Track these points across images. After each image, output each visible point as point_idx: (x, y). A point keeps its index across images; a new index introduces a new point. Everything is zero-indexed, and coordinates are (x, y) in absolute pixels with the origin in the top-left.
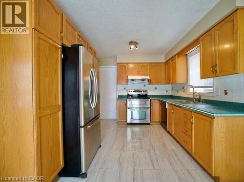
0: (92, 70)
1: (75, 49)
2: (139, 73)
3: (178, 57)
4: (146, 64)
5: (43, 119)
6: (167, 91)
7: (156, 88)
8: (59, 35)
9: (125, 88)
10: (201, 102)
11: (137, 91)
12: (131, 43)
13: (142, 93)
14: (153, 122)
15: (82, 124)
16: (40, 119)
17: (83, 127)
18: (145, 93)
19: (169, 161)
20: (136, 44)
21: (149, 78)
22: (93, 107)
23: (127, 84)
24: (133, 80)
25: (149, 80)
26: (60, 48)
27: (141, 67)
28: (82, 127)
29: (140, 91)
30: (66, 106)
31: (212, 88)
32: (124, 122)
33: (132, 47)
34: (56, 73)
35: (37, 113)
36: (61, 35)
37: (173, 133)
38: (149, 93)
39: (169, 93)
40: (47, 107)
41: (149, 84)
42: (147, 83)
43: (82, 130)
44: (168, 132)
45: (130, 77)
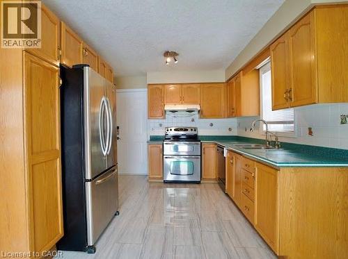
0: (103, 99)
1: (78, 71)
2: (182, 100)
3: (244, 75)
4: (194, 86)
5: (37, 167)
6: (230, 129)
7: (212, 125)
8: (56, 53)
9: (161, 125)
10: (276, 147)
11: (181, 130)
12: (167, 54)
13: (189, 132)
14: (205, 179)
15: (89, 176)
16: (32, 167)
17: (90, 180)
18: (193, 133)
19: (220, 236)
20: (173, 54)
21: (199, 109)
22: (105, 153)
23: (165, 118)
24: (174, 111)
25: (199, 111)
26: (57, 71)
27: (187, 91)
28: (88, 181)
29: (186, 130)
30: (66, 151)
31: (293, 125)
32: (158, 178)
33: (169, 60)
34: (53, 106)
35: (30, 159)
36: (58, 53)
37: (233, 196)
38: (201, 133)
39: (235, 133)
40: (41, 152)
41: (200, 118)
42: (197, 116)
43: (89, 185)
44: (227, 195)
45: (168, 107)
